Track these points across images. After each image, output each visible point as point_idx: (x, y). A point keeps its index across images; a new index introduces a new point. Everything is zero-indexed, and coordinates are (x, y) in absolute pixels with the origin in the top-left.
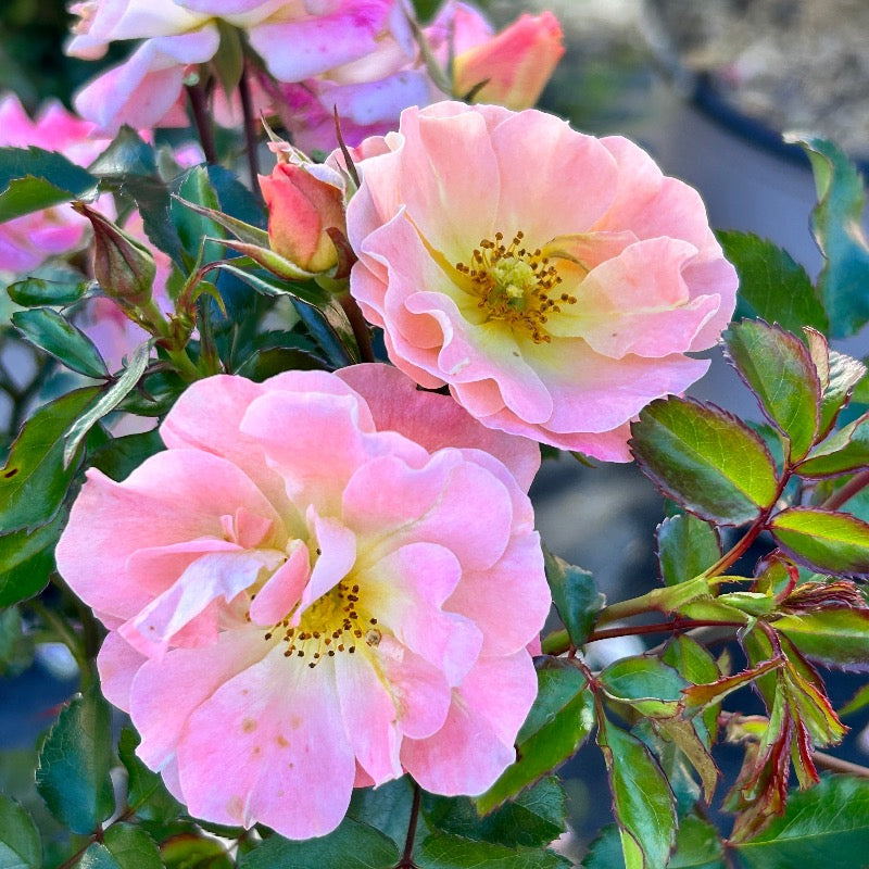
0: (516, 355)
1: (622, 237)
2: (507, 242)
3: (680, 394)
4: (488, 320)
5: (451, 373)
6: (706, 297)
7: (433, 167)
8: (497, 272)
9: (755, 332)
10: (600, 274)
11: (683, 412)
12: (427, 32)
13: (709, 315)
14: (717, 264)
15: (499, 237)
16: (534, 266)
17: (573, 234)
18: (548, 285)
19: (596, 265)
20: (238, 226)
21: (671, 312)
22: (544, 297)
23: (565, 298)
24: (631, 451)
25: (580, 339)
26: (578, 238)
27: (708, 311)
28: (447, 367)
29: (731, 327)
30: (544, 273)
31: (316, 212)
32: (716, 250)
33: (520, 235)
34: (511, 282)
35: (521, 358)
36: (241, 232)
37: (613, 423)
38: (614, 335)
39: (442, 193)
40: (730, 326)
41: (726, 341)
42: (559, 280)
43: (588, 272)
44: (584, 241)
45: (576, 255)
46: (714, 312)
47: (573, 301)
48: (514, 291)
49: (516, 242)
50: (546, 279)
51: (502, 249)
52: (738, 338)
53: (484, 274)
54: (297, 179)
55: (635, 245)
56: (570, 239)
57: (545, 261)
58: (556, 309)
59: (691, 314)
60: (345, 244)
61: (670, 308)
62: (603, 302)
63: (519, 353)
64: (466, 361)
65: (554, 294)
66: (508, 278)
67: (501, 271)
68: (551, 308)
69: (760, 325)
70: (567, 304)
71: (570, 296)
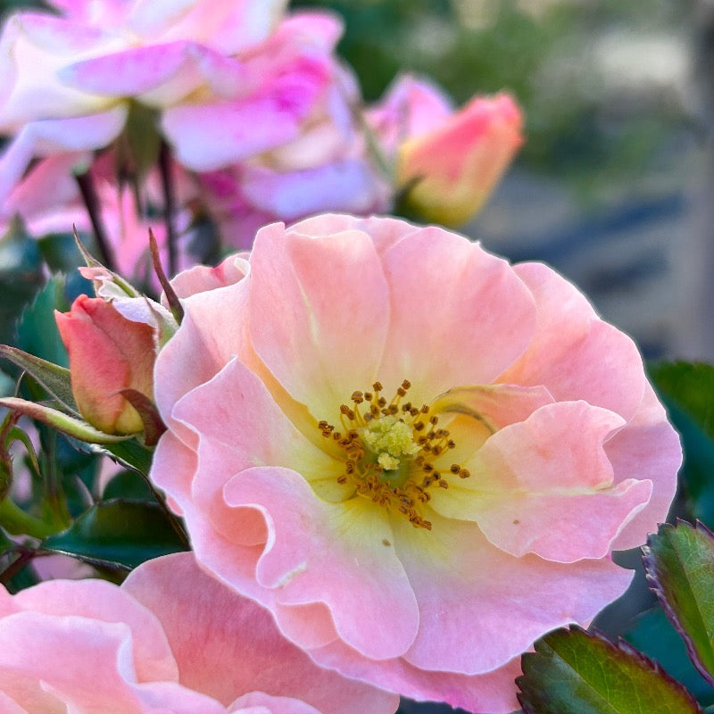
0: (386, 543)
1: (535, 392)
2: (389, 395)
3: (585, 625)
4: (353, 496)
5: (275, 586)
6: (635, 482)
7: (303, 293)
8: (368, 436)
9: (693, 542)
10: (503, 439)
11: (589, 649)
12: (373, 117)
13: (636, 510)
14: (656, 431)
15: (378, 387)
16: (420, 427)
17: (474, 385)
18: (437, 451)
19: (503, 424)
20: (44, 368)
21: (589, 498)
22: (428, 468)
23: (455, 470)
24: (518, 695)
25: (474, 524)
26: (482, 391)
27: (636, 503)
28: (269, 578)
29: (663, 529)
30: (432, 435)
31: (123, 361)
32: (657, 412)
33: (407, 385)
34: (384, 450)
35: (392, 548)
36: (46, 376)
37: (492, 662)
38: (516, 522)
39: (315, 329)
40: (661, 527)
41: (652, 551)
42: (451, 444)
43: (492, 432)
44: (489, 393)
45: (479, 410)
46: (644, 505)
47: (465, 475)
48: (386, 462)
49: (401, 393)
50: (434, 443)
51: (382, 402)
52: (671, 547)
53: (353, 436)
54: (101, 318)
55: (549, 407)
56: (472, 390)
57: (434, 421)
58: (444, 485)
59: (614, 503)
60: (150, 408)
61: (589, 491)
62: (505, 475)
63: (391, 541)
64: (302, 566)
65: (442, 464)
66: (382, 443)
67: (373, 434)
68: (436, 483)
69: (700, 531)
70: (457, 477)
71: (462, 468)
